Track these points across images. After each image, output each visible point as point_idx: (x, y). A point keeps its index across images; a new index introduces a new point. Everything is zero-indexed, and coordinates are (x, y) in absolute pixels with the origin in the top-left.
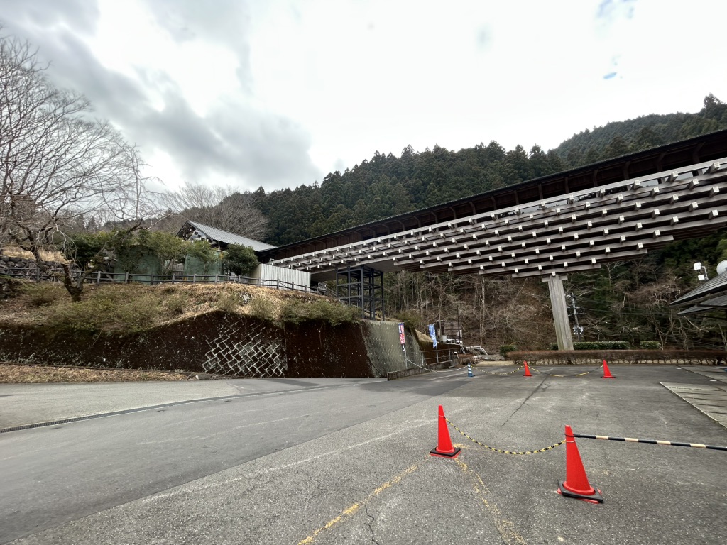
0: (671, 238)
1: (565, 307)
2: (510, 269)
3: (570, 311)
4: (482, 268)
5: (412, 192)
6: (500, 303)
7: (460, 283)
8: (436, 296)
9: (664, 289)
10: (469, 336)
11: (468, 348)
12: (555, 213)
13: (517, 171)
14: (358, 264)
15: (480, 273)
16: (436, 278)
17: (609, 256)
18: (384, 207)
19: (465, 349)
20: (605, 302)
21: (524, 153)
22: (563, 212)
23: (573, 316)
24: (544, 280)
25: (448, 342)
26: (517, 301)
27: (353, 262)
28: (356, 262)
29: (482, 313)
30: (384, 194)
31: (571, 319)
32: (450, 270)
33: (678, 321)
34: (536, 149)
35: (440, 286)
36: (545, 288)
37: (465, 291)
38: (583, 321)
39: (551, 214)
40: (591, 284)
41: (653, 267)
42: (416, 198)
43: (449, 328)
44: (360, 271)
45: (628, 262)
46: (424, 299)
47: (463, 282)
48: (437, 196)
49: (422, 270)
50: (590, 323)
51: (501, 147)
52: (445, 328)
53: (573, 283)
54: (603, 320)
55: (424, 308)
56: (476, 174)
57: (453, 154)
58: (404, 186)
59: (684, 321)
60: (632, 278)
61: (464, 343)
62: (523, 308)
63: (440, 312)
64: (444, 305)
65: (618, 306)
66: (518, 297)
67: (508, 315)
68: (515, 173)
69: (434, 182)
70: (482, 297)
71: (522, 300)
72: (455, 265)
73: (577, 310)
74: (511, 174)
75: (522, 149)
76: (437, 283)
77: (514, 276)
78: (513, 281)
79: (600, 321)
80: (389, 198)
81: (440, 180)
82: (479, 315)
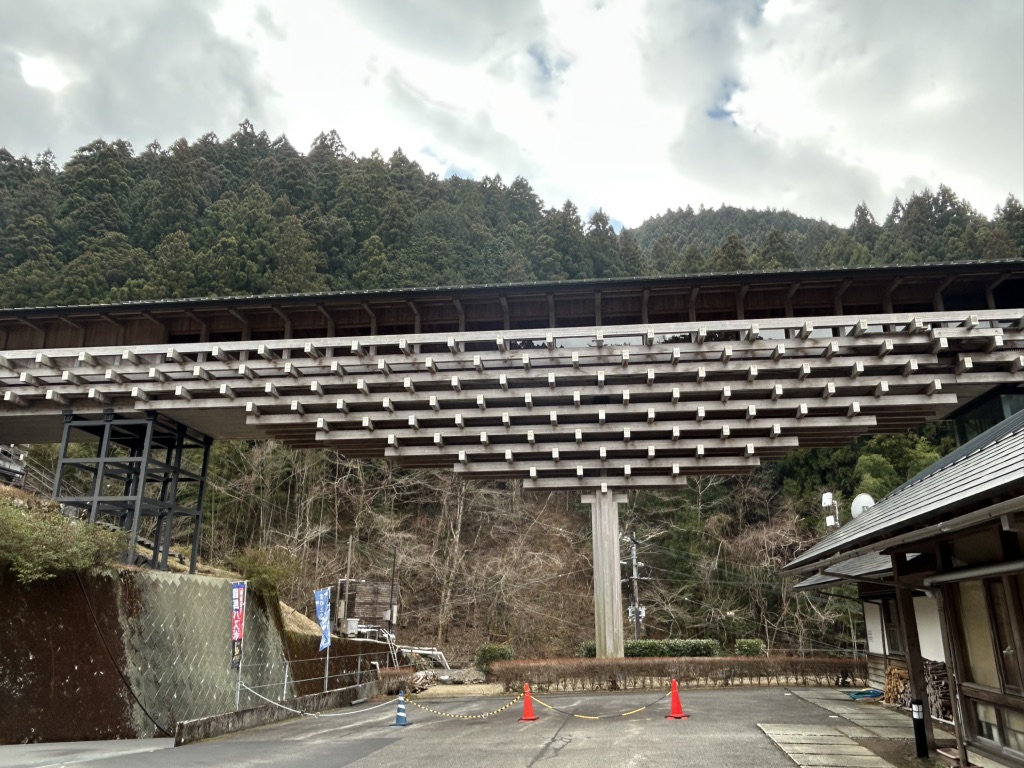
0: (794, 442)
1: (618, 563)
2: (522, 466)
3: (626, 571)
4: (462, 457)
5: (324, 246)
6: (492, 544)
7: (409, 489)
8: (346, 516)
9: (778, 537)
10: (414, 622)
11: (406, 650)
12: (619, 360)
13: (559, 255)
14: (140, 406)
15: (458, 469)
16: (354, 471)
17: (703, 464)
18: (243, 267)
19: (400, 654)
20: (688, 556)
21: (578, 220)
22: (636, 359)
23: (631, 582)
24: (585, 500)
25: (360, 635)
26: (529, 542)
27: (127, 399)
28: (136, 399)
29: (451, 566)
30: (248, 232)
31: (627, 589)
32: (389, 453)
33: (793, 600)
34: (599, 218)
35: (358, 492)
36: (584, 518)
37: (416, 508)
38: (648, 594)
39: (612, 360)
40: (667, 516)
41: (767, 493)
42: (331, 263)
43: (369, 599)
44: (143, 428)
45: (732, 480)
46: (315, 521)
47: (416, 487)
48: (385, 271)
49: (322, 444)
50: (658, 600)
51: (535, 196)
52: (357, 599)
53: (639, 511)
54: (682, 594)
55: (313, 544)
56: (477, 240)
57: (432, 182)
58: (306, 227)
59: (802, 601)
60: (733, 511)
61: (400, 640)
62: (537, 559)
63: (351, 558)
64: (363, 539)
65: (708, 565)
66: (531, 532)
67: (506, 573)
68: (556, 259)
69: (380, 234)
70: (455, 527)
71: (539, 541)
72: (403, 442)
73: (640, 570)
74: (549, 259)
75: (574, 211)
76: (353, 482)
77: (527, 484)
78: (526, 495)
79: (675, 595)
80: (262, 248)
81: (396, 234)
82: (442, 571)
